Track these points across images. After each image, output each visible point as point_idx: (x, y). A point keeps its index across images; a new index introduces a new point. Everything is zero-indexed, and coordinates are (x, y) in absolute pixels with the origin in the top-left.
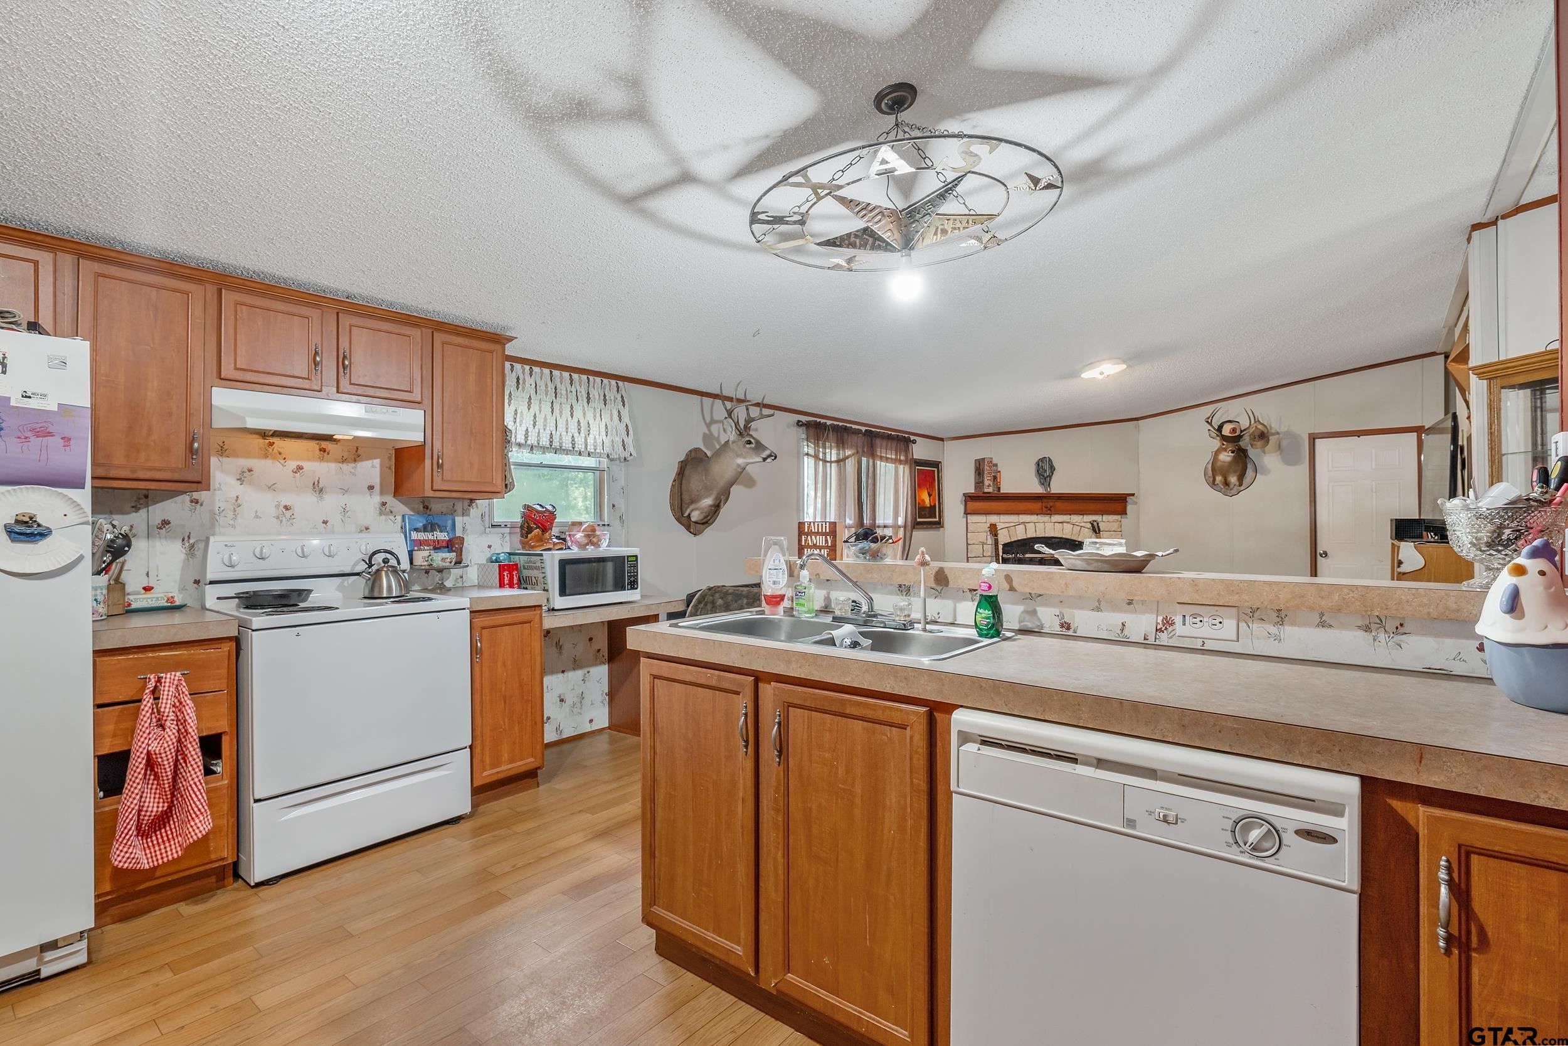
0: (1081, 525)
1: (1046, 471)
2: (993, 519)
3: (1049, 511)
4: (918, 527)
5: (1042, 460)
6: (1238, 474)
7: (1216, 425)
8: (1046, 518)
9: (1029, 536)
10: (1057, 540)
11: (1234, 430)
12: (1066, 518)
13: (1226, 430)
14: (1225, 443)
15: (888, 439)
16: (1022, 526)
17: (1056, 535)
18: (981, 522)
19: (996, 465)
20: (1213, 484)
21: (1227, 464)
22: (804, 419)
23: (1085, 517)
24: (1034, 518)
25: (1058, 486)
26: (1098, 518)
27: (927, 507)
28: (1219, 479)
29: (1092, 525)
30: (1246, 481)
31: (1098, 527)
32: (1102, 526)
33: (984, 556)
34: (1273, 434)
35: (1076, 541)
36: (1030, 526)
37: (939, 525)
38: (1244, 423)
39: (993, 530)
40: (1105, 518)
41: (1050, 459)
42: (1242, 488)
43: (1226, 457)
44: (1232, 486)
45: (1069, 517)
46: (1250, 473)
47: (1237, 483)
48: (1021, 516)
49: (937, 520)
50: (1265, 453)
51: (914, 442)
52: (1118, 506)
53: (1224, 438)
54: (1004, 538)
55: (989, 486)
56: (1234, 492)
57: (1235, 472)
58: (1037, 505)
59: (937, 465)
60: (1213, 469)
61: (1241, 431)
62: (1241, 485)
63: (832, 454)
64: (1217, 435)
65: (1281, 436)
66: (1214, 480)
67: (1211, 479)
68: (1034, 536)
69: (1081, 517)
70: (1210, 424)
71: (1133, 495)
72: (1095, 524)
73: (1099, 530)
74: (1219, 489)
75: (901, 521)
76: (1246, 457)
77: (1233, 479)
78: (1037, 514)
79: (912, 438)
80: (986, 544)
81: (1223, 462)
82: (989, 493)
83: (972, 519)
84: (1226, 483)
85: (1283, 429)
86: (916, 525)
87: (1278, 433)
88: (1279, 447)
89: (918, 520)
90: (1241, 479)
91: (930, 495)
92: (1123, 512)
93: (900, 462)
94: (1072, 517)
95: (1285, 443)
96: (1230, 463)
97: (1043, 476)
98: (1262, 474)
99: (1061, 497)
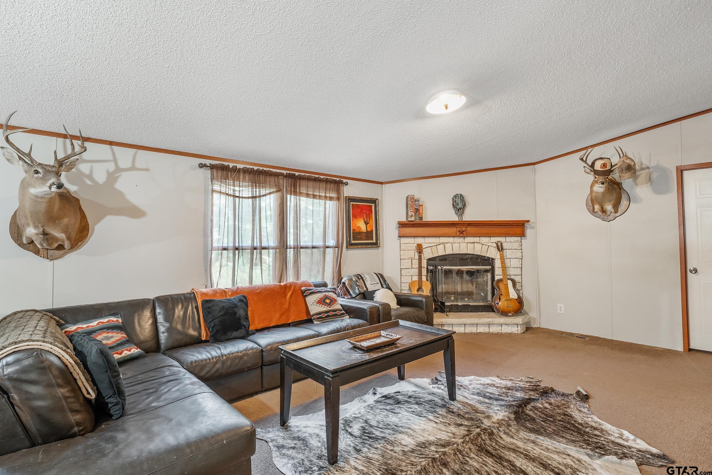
0: (488, 244)
1: (458, 204)
2: (420, 240)
3: (462, 234)
4: (351, 247)
5: (455, 196)
6: (612, 202)
7: (590, 162)
8: (461, 240)
9: (447, 253)
10: (470, 256)
11: (604, 165)
12: (477, 239)
13: (598, 166)
14: (597, 176)
15: (316, 181)
16: (442, 246)
17: (469, 253)
18: (411, 243)
19: (418, 201)
20: (593, 212)
21: (600, 195)
22: (208, 162)
23: (492, 238)
24: (451, 240)
25: (469, 216)
26: (502, 239)
27: (363, 232)
28: (597, 207)
29: (497, 244)
30: (622, 208)
31: (502, 246)
32: (505, 246)
33: (412, 268)
34: (642, 169)
35: (485, 257)
36: (448, 246)
37: (376, 245)
38: (615, 160)
39: (420, 249)
40: (508, 239)
41: (461, 195)
42: (618, 214)
43: (599, 189)
44: (608, 213)
45: (479, 238)
46: (624, 202)
47: (613, 211)
48: (441, 238)
49: (374, 241)
50: (637, 185)
51: (347, 184)
52: (518, 230)
53: (596, 172)
54: (427, 254)
55: (412, 216)
56: (610, 218)
57: (610, 201)
58: (453, 230)
59: (374, 201)
60: (592, 200)
61: (612, 166)
62: (616, 212)
63: (247, 191)
64: (591, 171)
65: (651, 170)
66: (594, 208)
67: (592, 208)
68: (452, 253)
69: (488, 238)
70: (585, 162)
71: (528, 221)
72: (499, 244)
73: (502, 249)
74: (598, 215)
75: (331, 242)
76: (620, 189)
77: (609, 207)
78: (454, 237)
79: (345, 181)
80: (414, 259)
81: (597, 193)
82: (413, 221)
83: (404, 240)
84: (603, 211)
85: (653, 164)
86: (350, 245)
87: (648, 168)
88: (650, 179)
89: (352, 242)
90: (616, 206)
91: (366, 223)
92: (522, 235)
93: (331, 199)
94: (481, 238)
95: (654, 176)
96: (603, 193)
97: (457, 208)
98: (636, 202)
99: (470, 224)
